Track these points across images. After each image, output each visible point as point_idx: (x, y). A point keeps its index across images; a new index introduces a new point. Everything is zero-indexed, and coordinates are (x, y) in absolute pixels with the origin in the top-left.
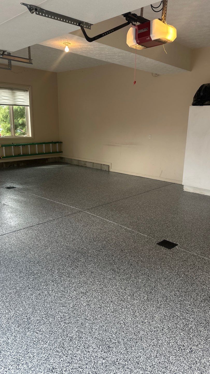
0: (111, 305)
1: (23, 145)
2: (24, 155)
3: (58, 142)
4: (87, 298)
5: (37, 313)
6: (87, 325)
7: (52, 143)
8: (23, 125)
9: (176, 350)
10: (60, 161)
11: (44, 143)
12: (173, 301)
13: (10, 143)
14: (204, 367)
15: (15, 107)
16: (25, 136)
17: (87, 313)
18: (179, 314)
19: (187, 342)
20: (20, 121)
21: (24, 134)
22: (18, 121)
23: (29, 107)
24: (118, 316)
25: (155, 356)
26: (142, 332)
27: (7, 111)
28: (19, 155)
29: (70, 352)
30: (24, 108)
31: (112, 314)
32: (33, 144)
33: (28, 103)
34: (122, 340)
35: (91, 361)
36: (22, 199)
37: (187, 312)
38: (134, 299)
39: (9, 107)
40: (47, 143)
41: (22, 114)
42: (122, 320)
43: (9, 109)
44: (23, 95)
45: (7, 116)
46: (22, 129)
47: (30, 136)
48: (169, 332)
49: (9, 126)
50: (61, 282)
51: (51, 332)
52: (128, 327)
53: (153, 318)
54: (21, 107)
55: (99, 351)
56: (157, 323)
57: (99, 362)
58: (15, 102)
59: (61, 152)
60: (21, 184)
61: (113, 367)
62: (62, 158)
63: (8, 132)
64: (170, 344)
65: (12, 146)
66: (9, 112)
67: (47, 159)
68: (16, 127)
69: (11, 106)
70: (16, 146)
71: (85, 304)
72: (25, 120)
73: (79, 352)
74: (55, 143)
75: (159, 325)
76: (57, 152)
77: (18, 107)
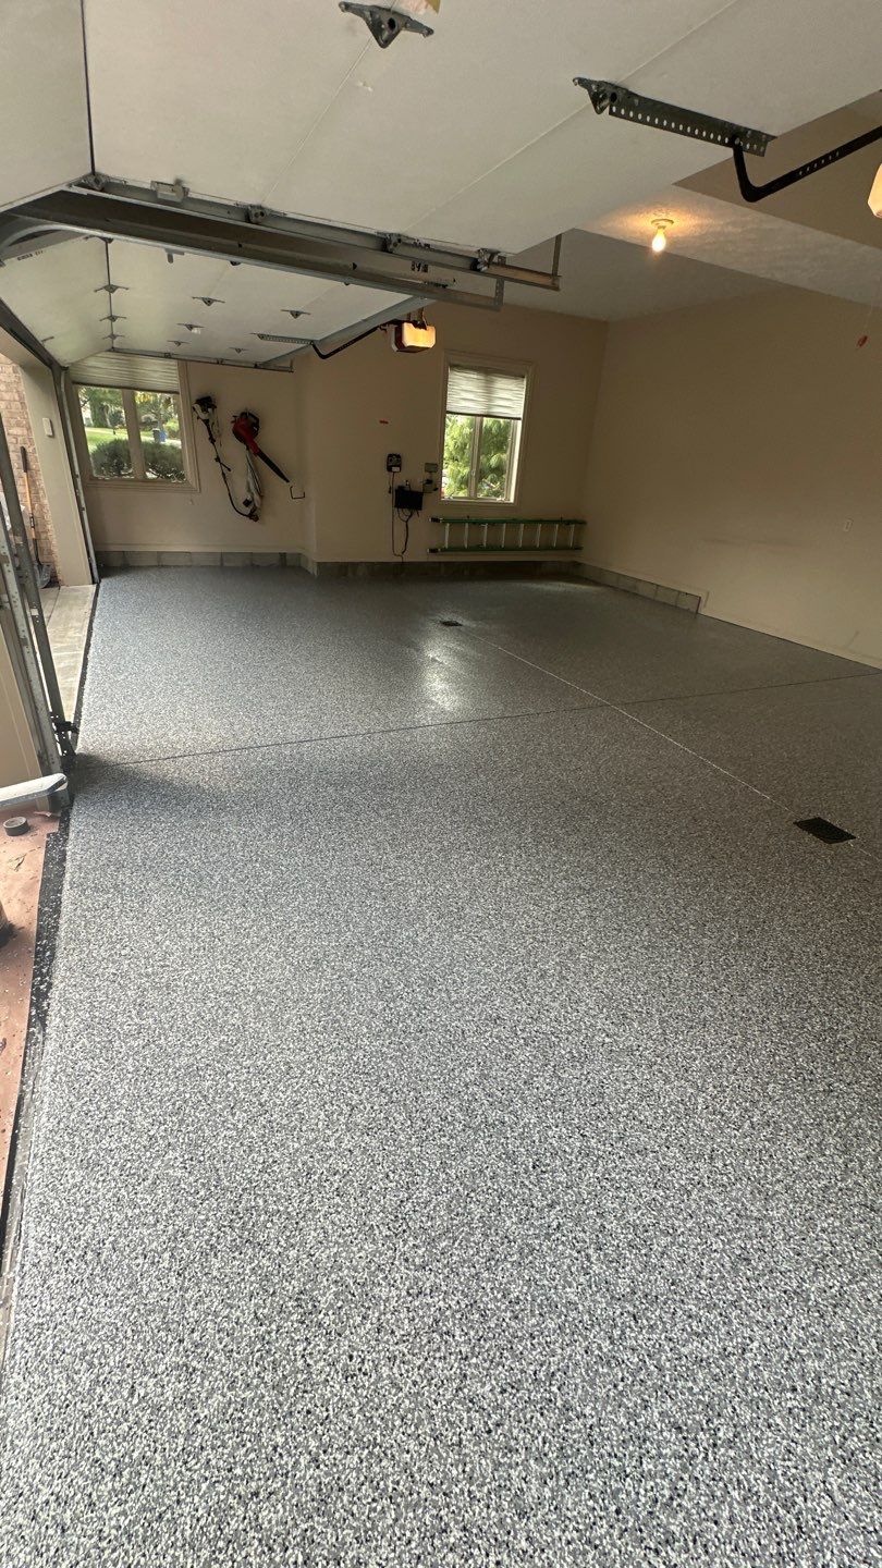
0: (645, 933)
1: (492, 524)
2: (490, 548)
3: (575, 522)
4: (590, 902)
5: (479, 902)
6: (582, 957)
7: (560, 521)
8: (499, 471)
9: (789, 1074)
10: (572, 572)
11: (541, 521)
12: (807, 967)
13: (463, 514)
14: (856, 1136)
15: (487, 422)
16: (499, 499)
17: (585, 933)
18: (816, 1001)
19: (824, 1067)
20: (494, 461)
21: (497, 494)
22: (489, 460)
23: (520, 423)
24: (658, 960)
25: (731, 1070)
26: (708, 1011)
27: (467, 430)
28: (478, 548)
29: (536, 998)
30: (507, 426)
31: (643, 951)
32: (514, 523)
33: (519, 411)
34: (657, 1010)
35: (579, 1031)
36: (473, 653)
37: (842, 1002)
38: (704, 935)
39: (472, 421)
40: (547, 523)
41: (498, 440)
42: (665, 971)
43: (472, 425)
44: (510, 387)
45: (465, 445)
46: (495, 482)
47: (512, 501)
48: (780, 1031)
49: (466, 471)
50: (537, 853)
51: (502, 949)
52: (677, 988)
53: (744, 989)
54: (502, 421)
55: (602, 1015)
56: (751, 1002)
57: (597, 1038)
58: (490, 407)
59: (578, 548)
60: (475, 619)
61: (627, 1059)
62: (577, 565)
63: (462, 489)
64: (777, 1058)
65: (465, 522)
66: (472, 436)
67: (540, 563)
68: (481, 475)
69: (479, 419)
70: (474, 523)
71: (583, 913)
72: (504, 456)
73: (556, 1004)
74: (569, 523)
75: (755, 1009)
76: (567, 548)
77: (494, 423)
